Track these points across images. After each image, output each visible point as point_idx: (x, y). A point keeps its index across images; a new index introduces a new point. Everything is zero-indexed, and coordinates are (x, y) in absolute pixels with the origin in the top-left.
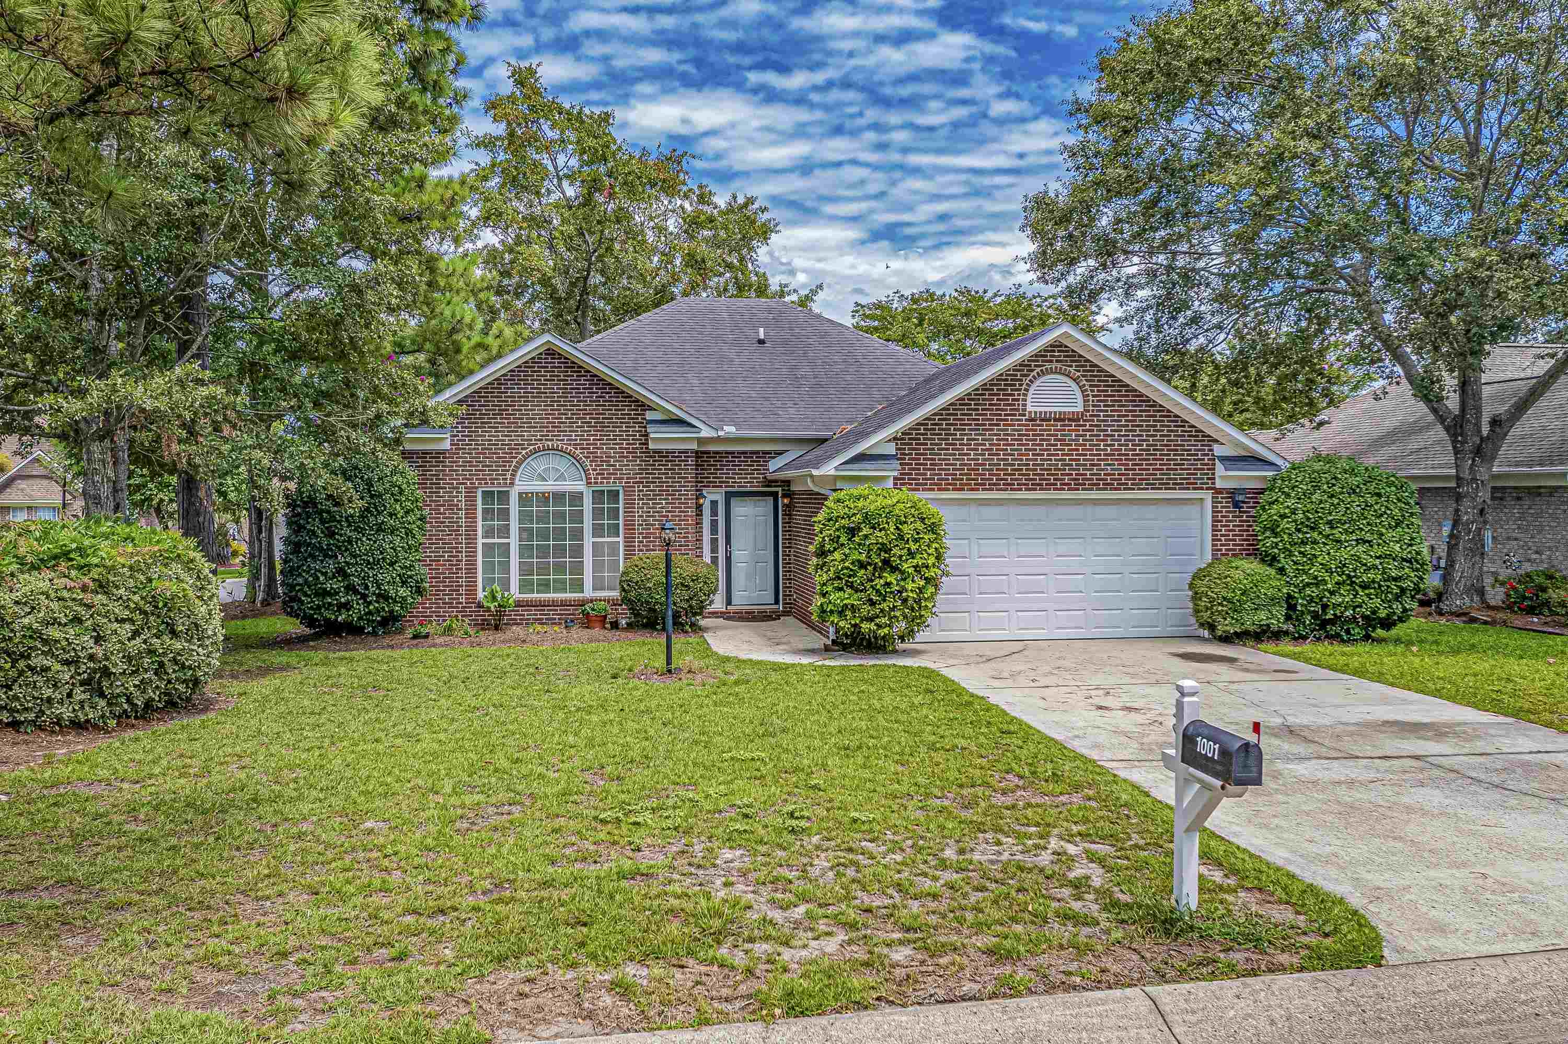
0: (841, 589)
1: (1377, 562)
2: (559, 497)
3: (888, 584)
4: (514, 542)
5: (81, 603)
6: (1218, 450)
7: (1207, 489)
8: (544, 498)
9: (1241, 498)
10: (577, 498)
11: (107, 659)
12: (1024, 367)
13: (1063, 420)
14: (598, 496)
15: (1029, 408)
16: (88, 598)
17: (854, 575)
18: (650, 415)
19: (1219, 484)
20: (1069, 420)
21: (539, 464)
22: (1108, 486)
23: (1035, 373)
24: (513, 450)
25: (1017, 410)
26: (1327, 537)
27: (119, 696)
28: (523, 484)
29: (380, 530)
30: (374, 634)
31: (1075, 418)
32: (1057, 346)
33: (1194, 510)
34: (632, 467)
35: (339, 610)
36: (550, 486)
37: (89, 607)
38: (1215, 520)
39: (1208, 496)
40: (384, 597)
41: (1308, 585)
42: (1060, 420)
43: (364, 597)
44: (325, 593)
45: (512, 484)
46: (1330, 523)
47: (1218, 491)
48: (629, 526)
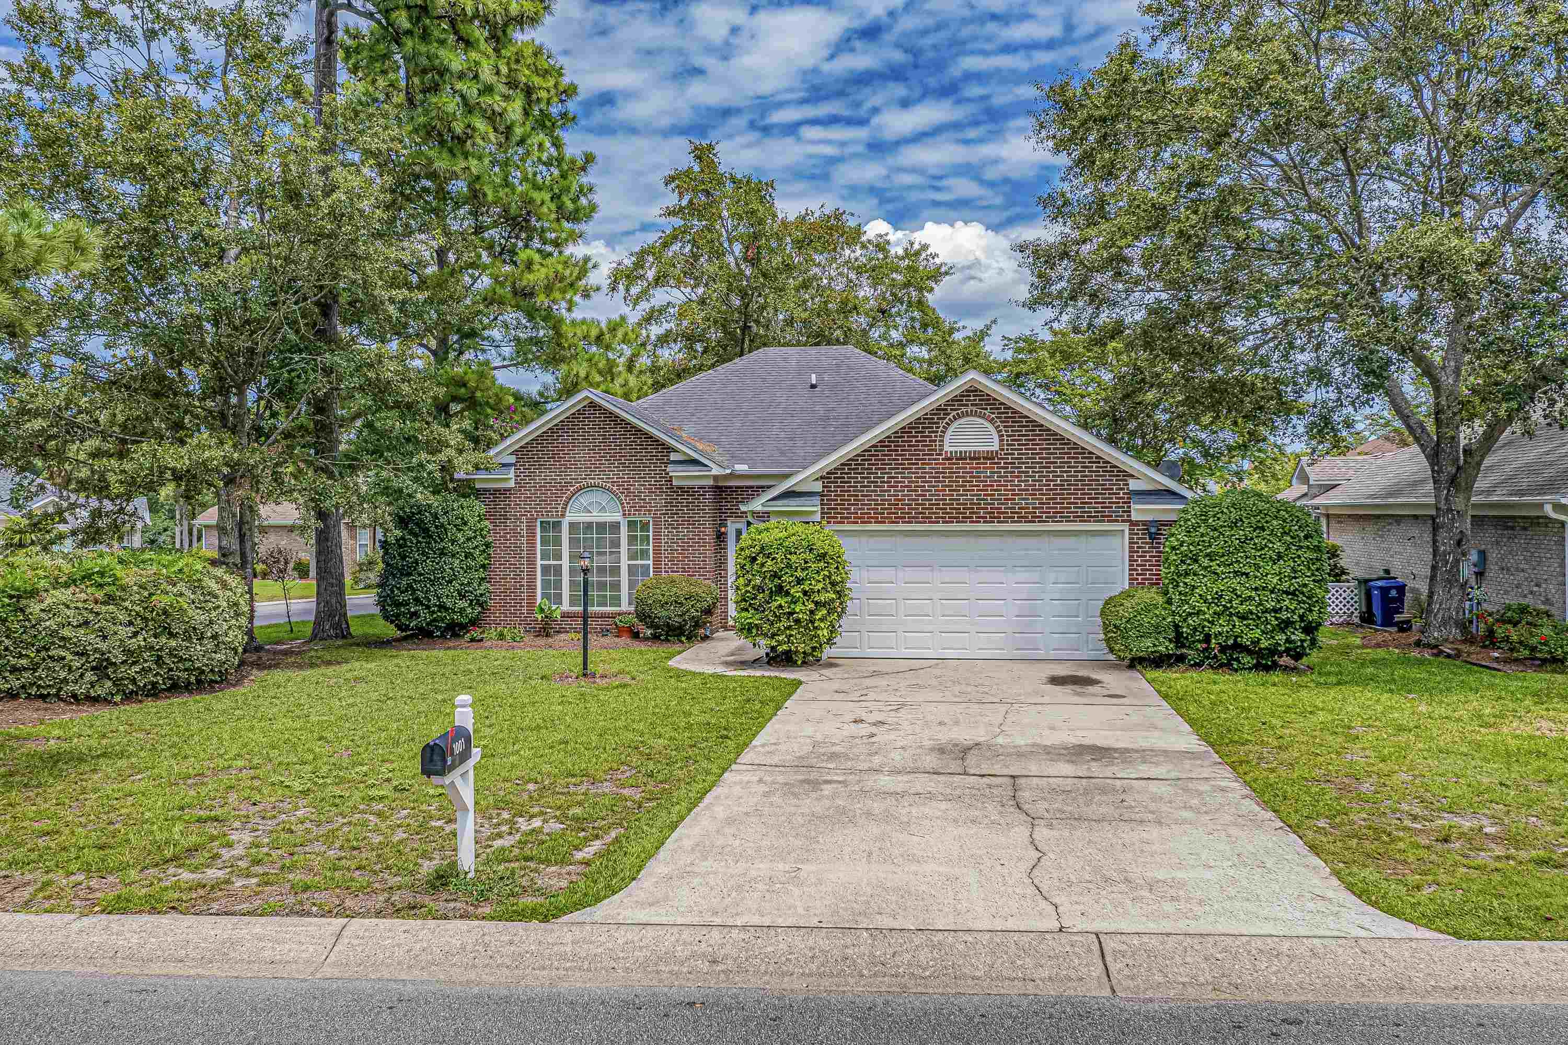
0: (747, 610)
1: (1253, 594)
2: (601, 527)
3: (780, 606)
4: (565, 563)
5: (91, 611)
6: (1133, 485)
7: (1123, 521)
8: (589, 526)
9: (1153, 530)
10: (615, 526)
11: (110, 652)
12: (941, 411)
13: (979, 459)
14: (631, 525)
15: (947, 448)
16: (97, 608)
17: (755, 598)
18: (673, 456)
19: (1135, 517)
20: (984, 458)
21: (584, 499)
22: (1022, 519)
23: (951, 416)
24: (563, 487)
25: (934, 450)
26: (1205, 568)
27: (122, 679)
28: (571, 516)
29: (442, 553)
30: (443, 636)
31: (990, 456)
32: (972, 391)
33: (1115, 541)
34: (660, 501)
35: (411, 617)
36: (596, 517)
37: (98, 614)
38: (1131, 551)
39: (1126, 527)
40: (442, 607)
41: (1190, 614)
42: (974, 458)
43: (428, 607)
44: (398, 605)
45: (563, 516)
46: (1207, 555)
47: (1133, 524)
48: (657, 551)
